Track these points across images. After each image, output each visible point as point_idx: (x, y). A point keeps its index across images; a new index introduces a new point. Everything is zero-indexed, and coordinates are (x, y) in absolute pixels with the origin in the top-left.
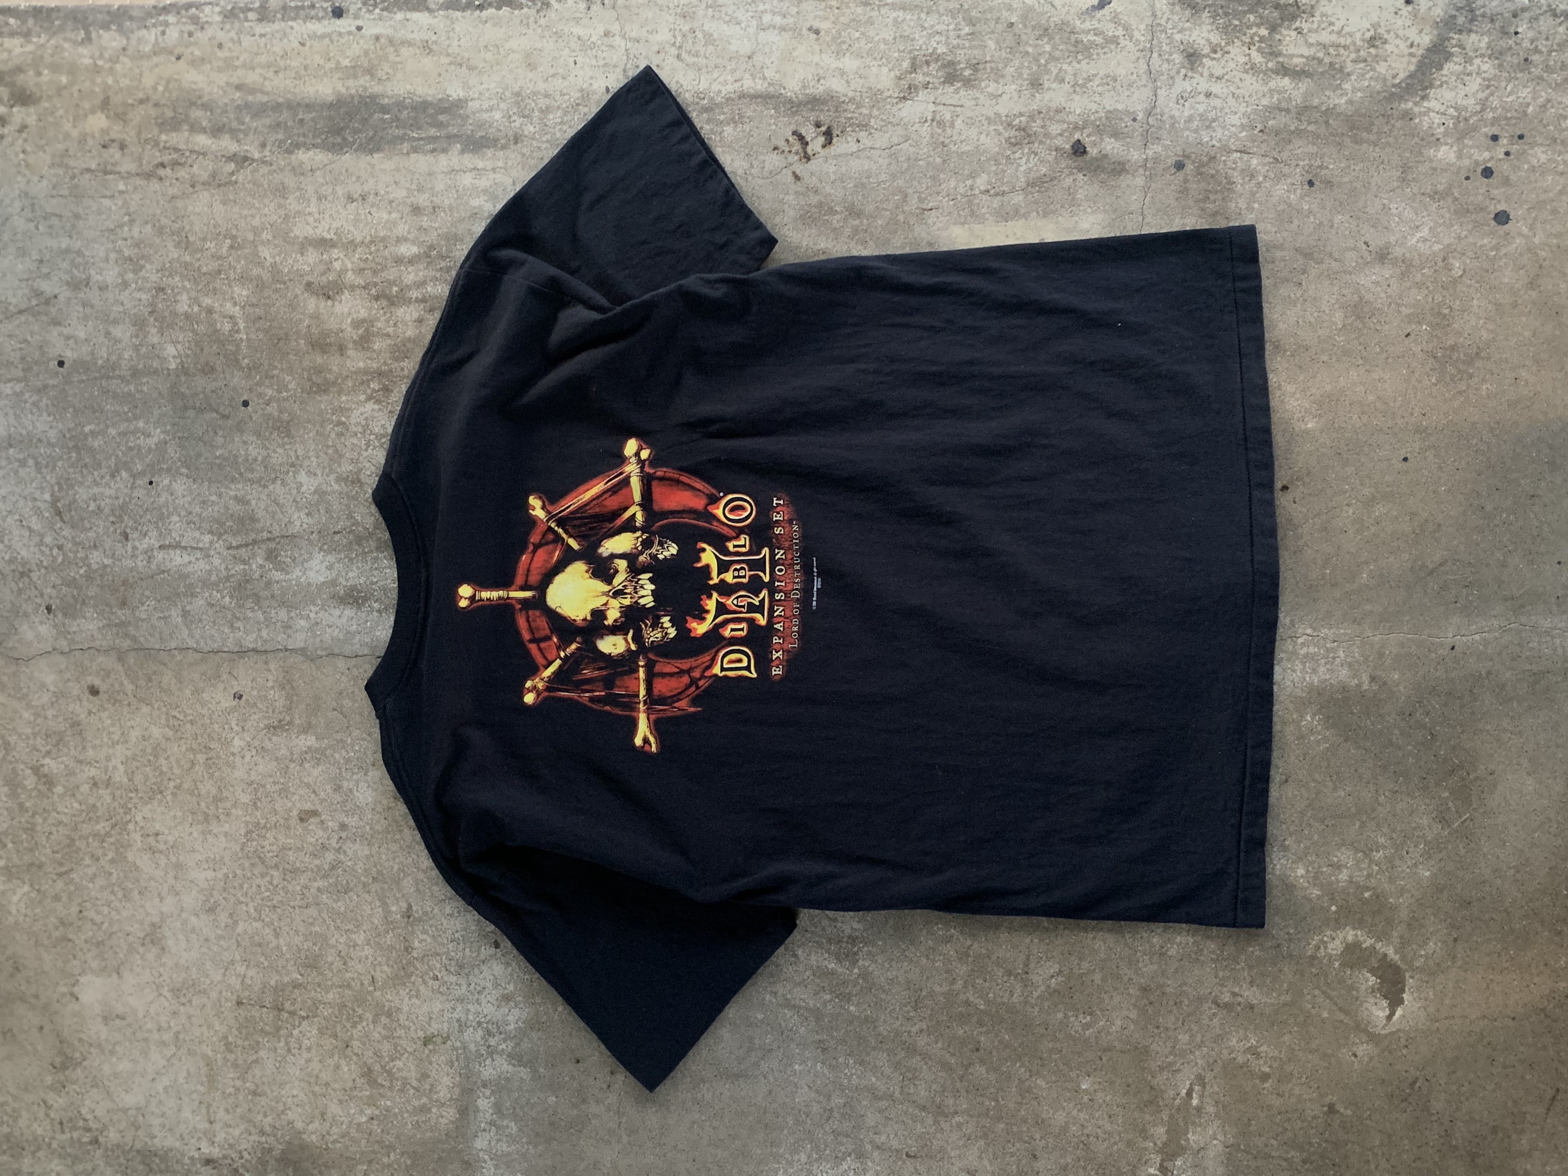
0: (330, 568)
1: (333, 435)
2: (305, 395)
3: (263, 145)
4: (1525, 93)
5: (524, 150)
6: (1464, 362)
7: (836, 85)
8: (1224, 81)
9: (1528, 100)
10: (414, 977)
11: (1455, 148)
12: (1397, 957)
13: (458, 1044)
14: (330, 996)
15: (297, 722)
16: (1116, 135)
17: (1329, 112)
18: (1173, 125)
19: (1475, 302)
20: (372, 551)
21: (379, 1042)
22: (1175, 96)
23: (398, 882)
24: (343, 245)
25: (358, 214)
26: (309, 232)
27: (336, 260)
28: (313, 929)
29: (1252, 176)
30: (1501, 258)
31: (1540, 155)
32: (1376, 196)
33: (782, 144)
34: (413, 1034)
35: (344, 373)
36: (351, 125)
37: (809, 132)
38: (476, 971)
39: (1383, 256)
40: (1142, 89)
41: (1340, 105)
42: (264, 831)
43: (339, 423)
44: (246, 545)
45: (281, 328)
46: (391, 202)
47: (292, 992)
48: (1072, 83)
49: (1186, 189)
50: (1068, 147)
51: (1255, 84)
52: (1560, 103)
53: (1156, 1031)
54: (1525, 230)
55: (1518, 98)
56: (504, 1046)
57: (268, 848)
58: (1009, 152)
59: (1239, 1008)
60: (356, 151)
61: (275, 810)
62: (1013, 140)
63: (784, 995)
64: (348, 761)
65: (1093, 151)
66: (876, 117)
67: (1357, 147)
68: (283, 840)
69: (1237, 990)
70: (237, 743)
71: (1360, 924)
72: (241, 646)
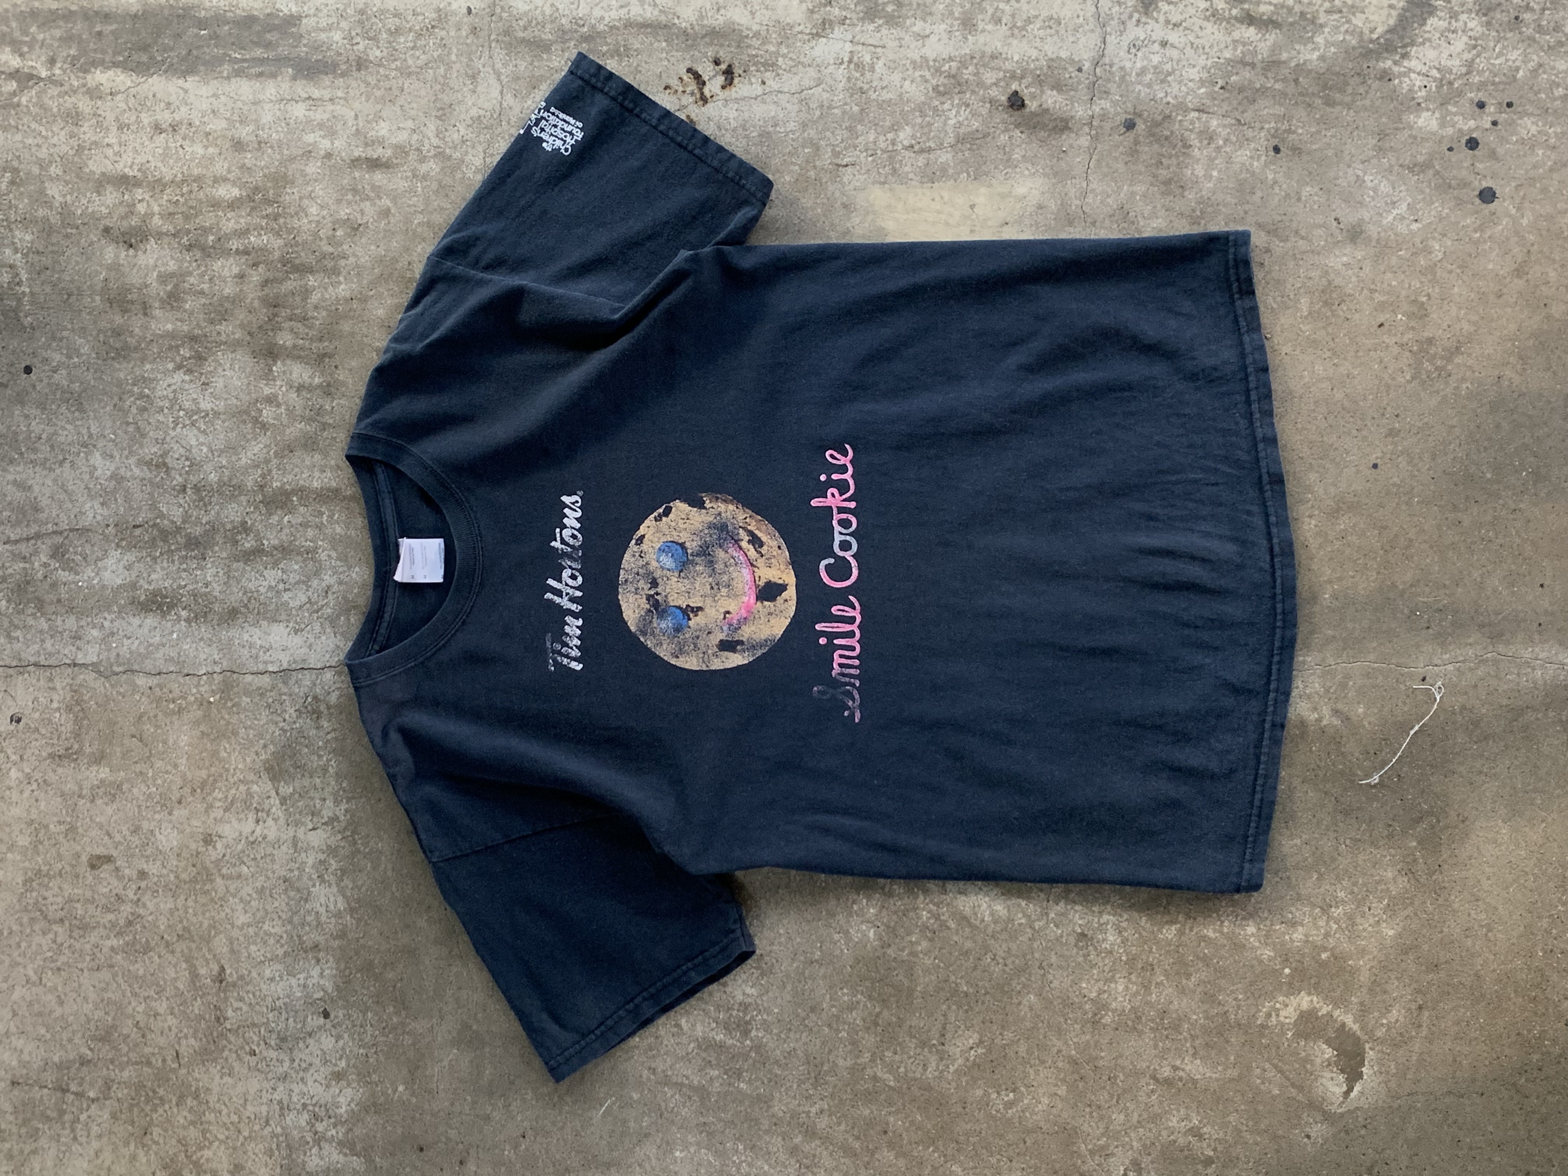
0: (128, 568)
1: (134, 410)
2: (99, 362)
3: (52, 61)
4: (1514, 55)
5: (369, 79)
6: (1442, 358)
7: (739, 16)
8: (1181, 28)
9: (1517, 63)
10: (226, 1053)
11: (1437, 115)
12: (1356, 1027)
13: (279, 1130)
14: (126, 1074)
15: (88, 750)
16: (1058, 87)
17: (1300, 68)
18: (1123, 78)
19: (1456, 289)
20: (179, 550)
21: (184, 1128)
22: (1126, 44)
23: (208, 940)
24: (149, 182)
25: (167, 148)
26: (108, 167)
27: (140, 201)
28: (106, 996)
29: (1211, 139)
30: (1485, 242)
31: (1529, 126)
32: (1349, 167)
33: (674, 83)
34: (225, 1119)
35: (149, 337)
36: (160, 41)
37: (706, 70)
38: (301, 1045)
39: (1355, 234)
40: (1089, 34)
41: (1311, 61)
42: (46, 880)
43: (142, 396)
44: (28, 539)
45: (72, 281)
46: (208, 134)
47: (78, 1070)
48: (1009, 25)
49: (1137, 151)
50: (1004, 98)
51: (1216, 33)
52: (1553, 68)
53: (1088, 1110)
54: (1513, 211)
55: (1507, 60)
56: (334, 1132)
57: (51, 900)
58: (937, 103)
59: (1180, 1084)
60: (166, 72)
61: (59, 855)
62: (941, 89)
63: (664, 1071)
64: (150, 796)
65: (1032, 105)
66: (784, 56)
67: (1328, 109)
68: (68, 890)
69: (1178, 1063)
70: (14, 774)
71: (1316, 988)
72: (20, 660)
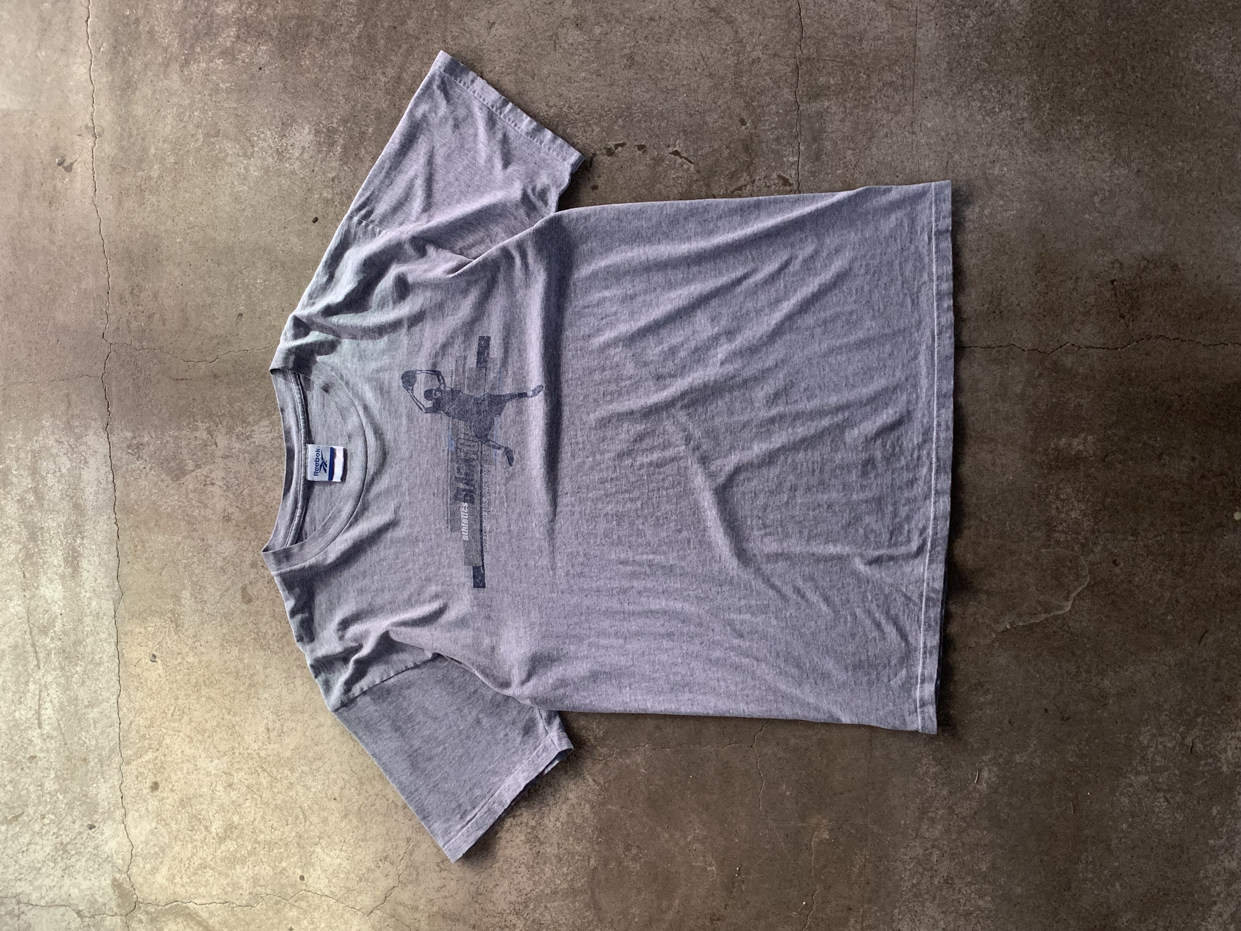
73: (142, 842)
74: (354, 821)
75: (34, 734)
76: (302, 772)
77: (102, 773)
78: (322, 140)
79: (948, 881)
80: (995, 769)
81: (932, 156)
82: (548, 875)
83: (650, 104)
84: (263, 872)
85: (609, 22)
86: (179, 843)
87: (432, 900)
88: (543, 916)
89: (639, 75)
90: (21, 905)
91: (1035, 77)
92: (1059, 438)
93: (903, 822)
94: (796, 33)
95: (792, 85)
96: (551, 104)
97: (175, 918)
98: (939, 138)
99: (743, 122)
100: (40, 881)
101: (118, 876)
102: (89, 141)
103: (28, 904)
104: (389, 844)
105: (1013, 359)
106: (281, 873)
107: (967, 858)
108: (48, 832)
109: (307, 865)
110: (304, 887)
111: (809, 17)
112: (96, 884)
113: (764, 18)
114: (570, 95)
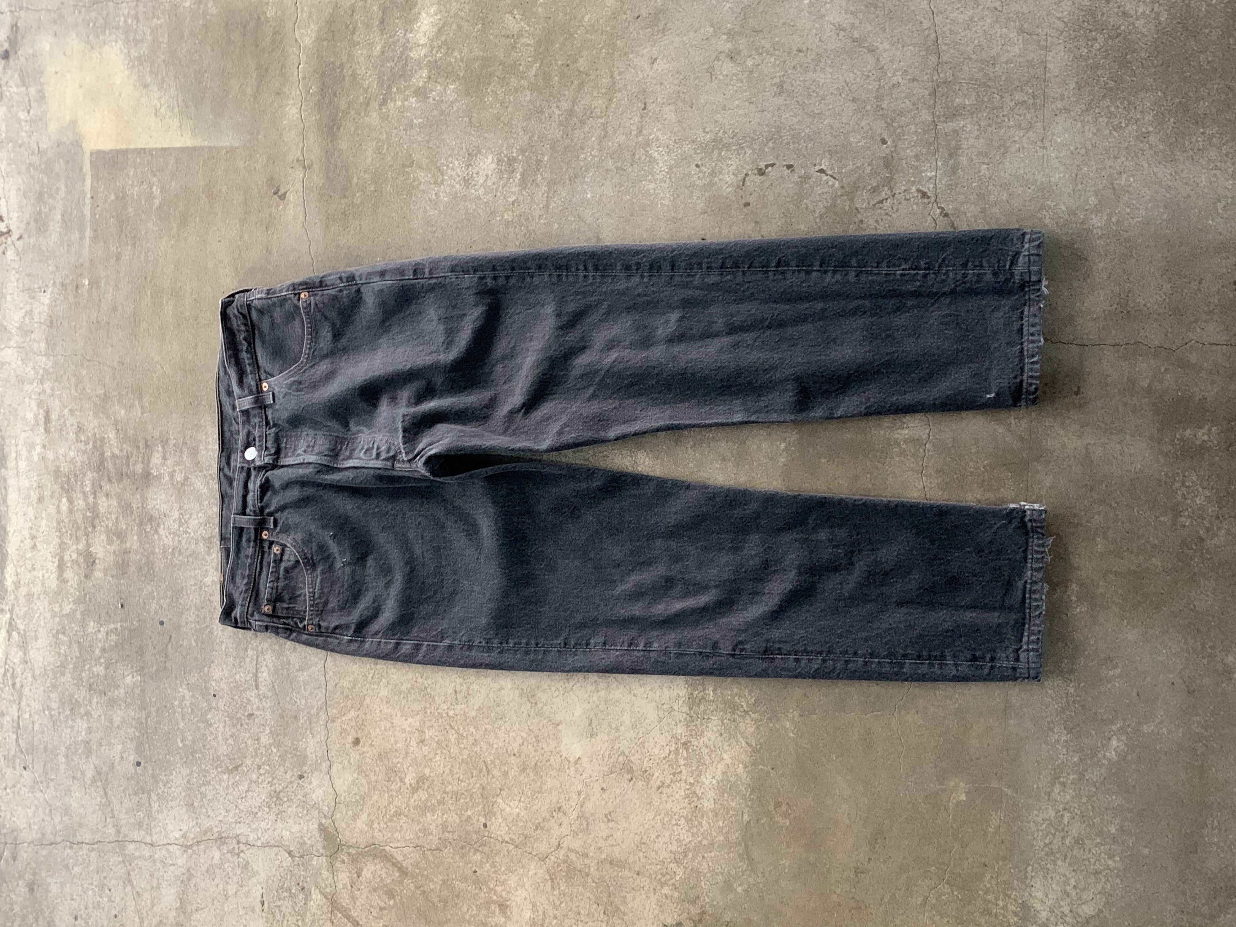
73: (345, 792)
74: (532, 775)
75: (251, 694)
76: (486, 730)
77: (311, 729)
78: (503, 168)
79: (1079, 842)
80: (1124, 738)
81: (1062, 169)
82: (705, 828)
83: (797, 127)
84: (450, 819)
85: (761, 54)
86: (377, 792)
87: (600, 848)
88: (701, 865)
89: (788, 102)
90: (241, 845)
91: (1159, 93)
92: (1184, 429)
93: (1035, 786)
94: (933, 59)
95: (930, 106)
96: (707, 130)
97: (373, 859)
98: (1069, 153)
99: (884, 142)
100: (257, 824)
101: (323, 821)
102: (299, 174)
103: (247, 844)
104: (563, 797)
105: (1140, 355)
106: (466, 821)
107: (1097, 820)
108: (263, 781)
109: (489, 813)
110: (486, 834)
111: (946, 44)
112: (305, 828)
113: (903, 47)
114: (725, 121)
